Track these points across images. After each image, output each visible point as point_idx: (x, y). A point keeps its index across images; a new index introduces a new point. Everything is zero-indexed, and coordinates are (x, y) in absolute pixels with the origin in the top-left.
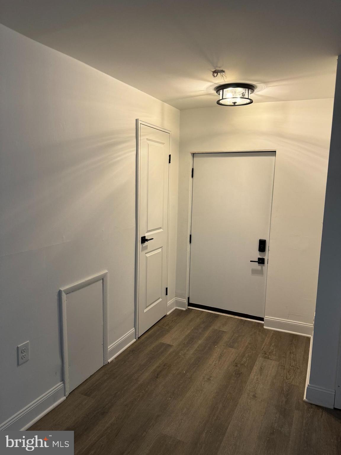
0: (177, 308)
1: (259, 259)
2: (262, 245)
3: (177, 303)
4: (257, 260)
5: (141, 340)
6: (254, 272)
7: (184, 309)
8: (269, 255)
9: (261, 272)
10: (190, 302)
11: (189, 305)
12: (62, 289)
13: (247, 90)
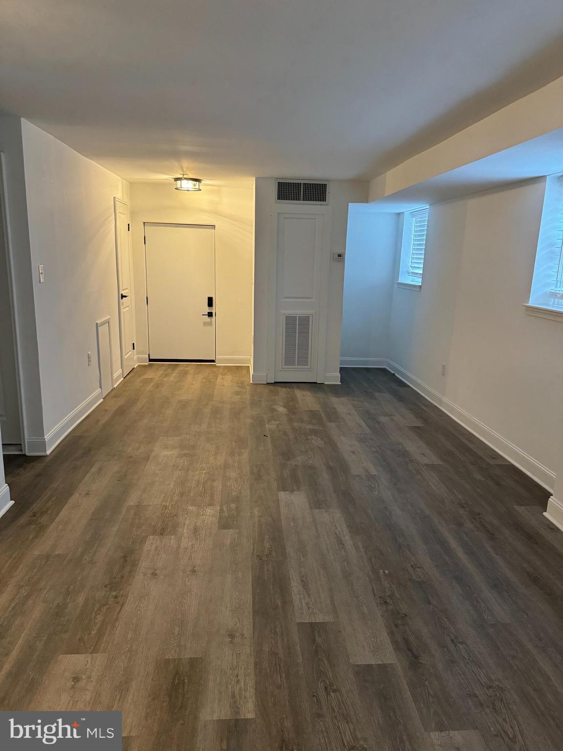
0: (140, 364)
1: (209, 313)
2: (210, 302)
3: (139, 359)
4: (207, 314)
5: (126, 379)
6: (205, 324)
7: (147, 364)
8: (217, 308)
9: (210, 324)
10: (150, 358)
11: (150, 361)
12: (98, 322)
13: (198, 183)
